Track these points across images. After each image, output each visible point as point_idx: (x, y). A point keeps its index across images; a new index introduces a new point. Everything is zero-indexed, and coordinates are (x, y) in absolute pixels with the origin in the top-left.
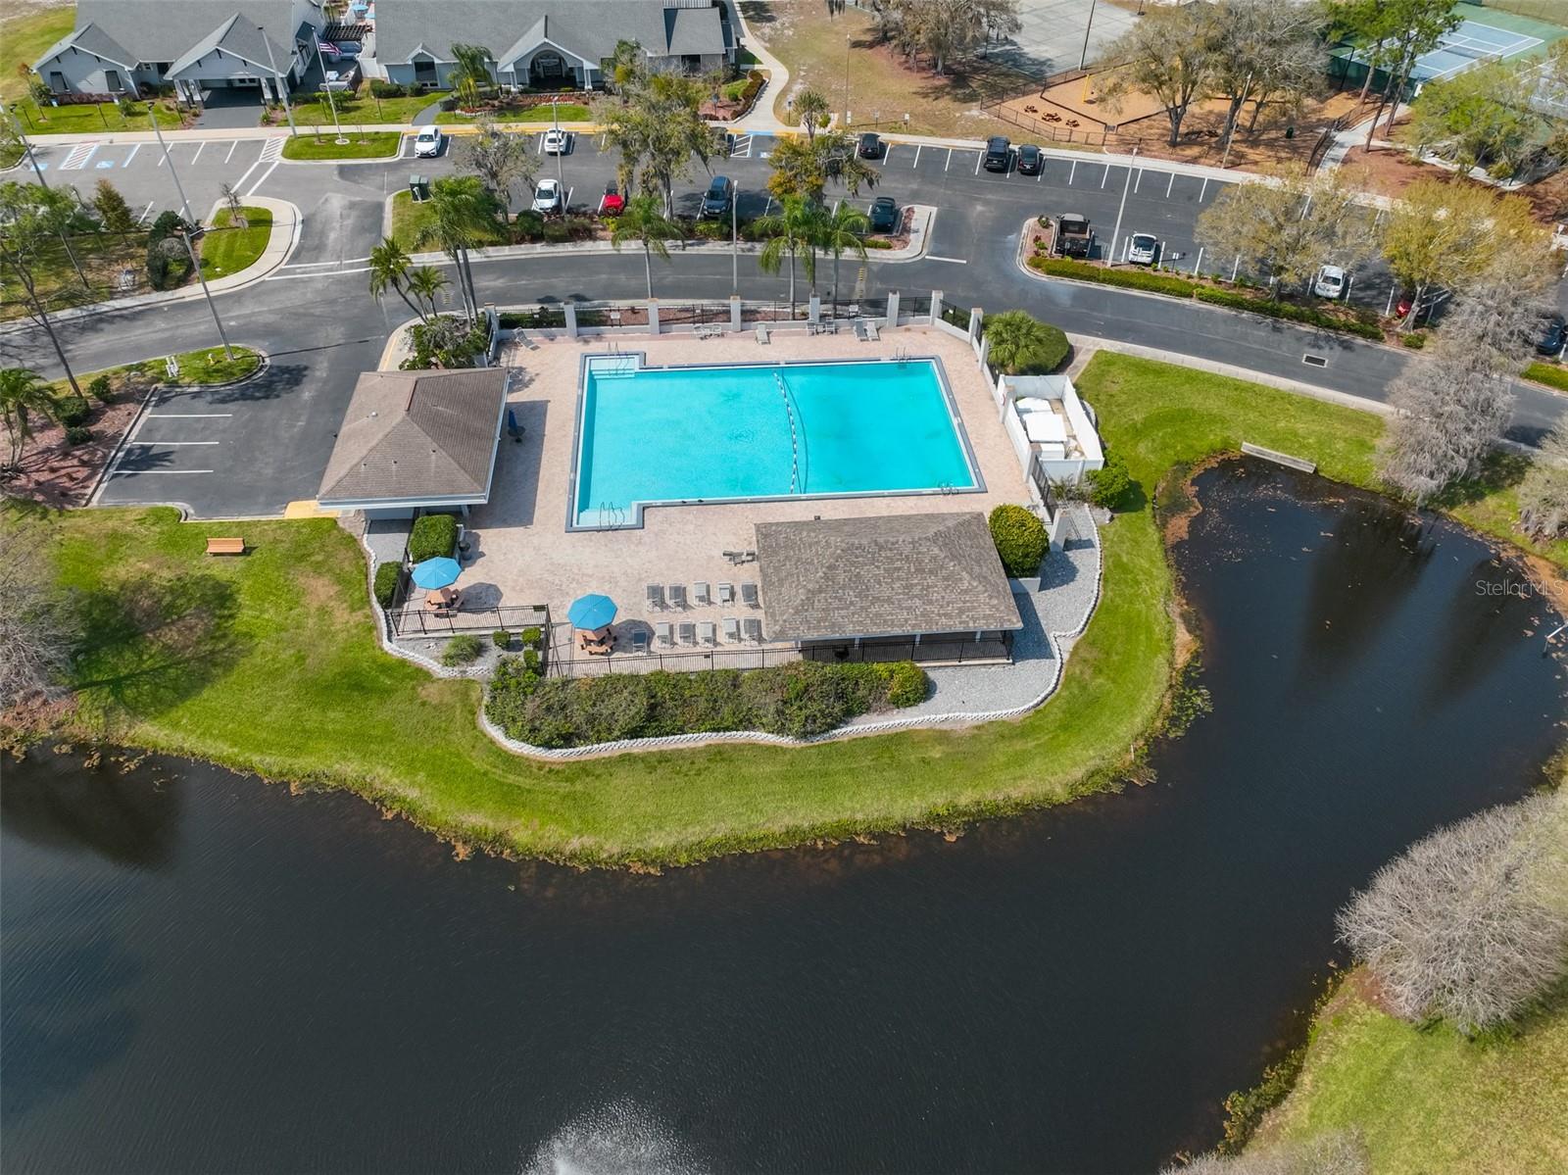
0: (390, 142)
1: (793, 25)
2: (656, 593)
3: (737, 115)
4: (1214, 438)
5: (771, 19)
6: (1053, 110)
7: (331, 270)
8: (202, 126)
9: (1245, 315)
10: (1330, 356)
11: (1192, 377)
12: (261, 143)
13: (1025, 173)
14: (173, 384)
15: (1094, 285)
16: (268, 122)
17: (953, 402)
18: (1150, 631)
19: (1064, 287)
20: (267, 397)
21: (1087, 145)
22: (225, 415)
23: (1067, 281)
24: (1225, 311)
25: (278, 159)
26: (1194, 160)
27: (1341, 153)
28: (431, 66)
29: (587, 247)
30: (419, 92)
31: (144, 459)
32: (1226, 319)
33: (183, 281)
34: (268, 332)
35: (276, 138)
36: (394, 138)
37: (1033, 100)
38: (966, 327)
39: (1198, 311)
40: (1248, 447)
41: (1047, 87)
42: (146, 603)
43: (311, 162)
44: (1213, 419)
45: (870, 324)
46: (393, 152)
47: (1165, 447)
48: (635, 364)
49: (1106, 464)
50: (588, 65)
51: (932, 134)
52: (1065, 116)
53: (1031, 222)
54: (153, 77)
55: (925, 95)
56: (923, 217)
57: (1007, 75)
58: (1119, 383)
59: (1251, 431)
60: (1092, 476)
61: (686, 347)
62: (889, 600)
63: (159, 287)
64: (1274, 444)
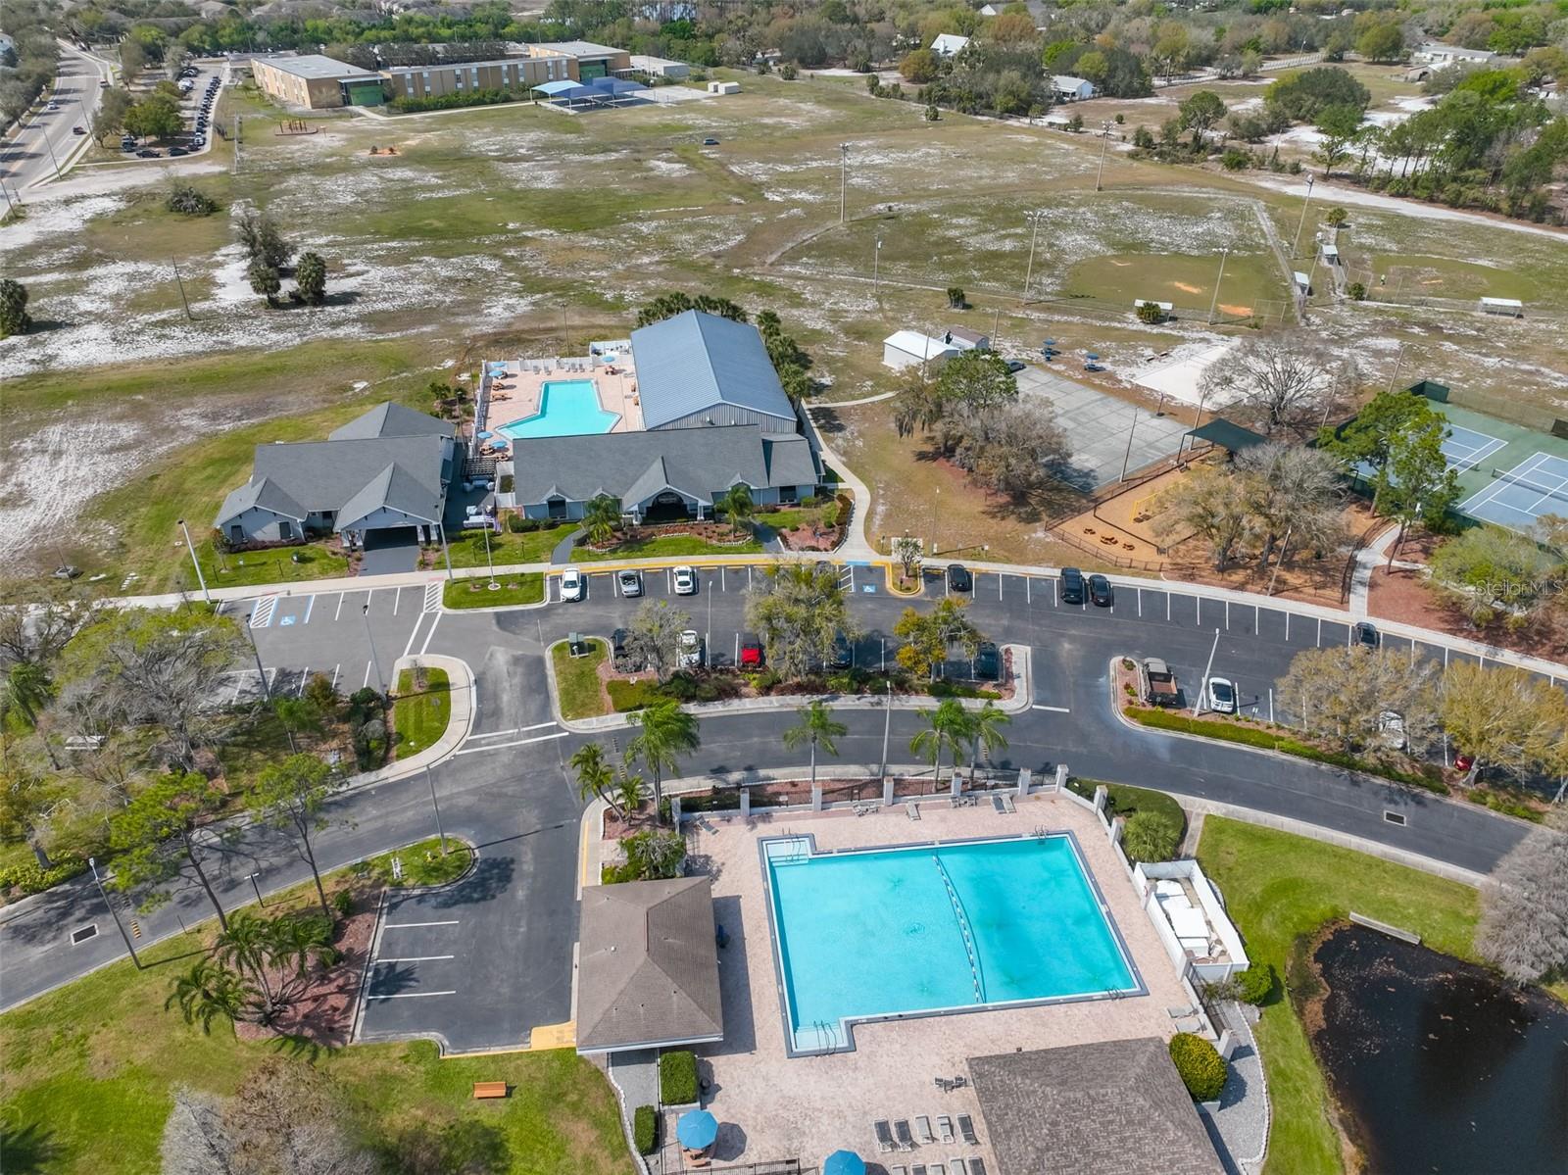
0: (533, 585)
1: (861, 434)
2: (883, 1129)
3: (836, 544)
4: (1323, 907)
5: (840, 428)
6: (1110, 533)
7: (511, 740)
8: (365, 572)
9: (1324, 767)
10: (1407, 812)
11: (1294, 843)
12: (421, 589)
13: (1098, 604)
14: (398, 886)
15: (1185, 736)
16: (424, 565)
17: (1095, 884)
18: (1321, 1149)
19: (1161, 736)
20: (484, 898)
21: (1146, 571)
22: (451, 922)
23: (1161, 732)
24: (1305, 762)
25: (442, 610)
26: (1241, 587)
27: (1367, 574)
28: (563, 502)
29: (735, 707)
30: (552, 526)
31: (391, 980)
32: (1308, 772)
33: (383, 762)
34: (469, 818)
35: (434, 581)
36: (538, 578)
37: (1087, 519)
38: (1090, 798)
39: (1281, 764)
40: (1355, 917)
41: (1097, 503)
42: (425, 1155)
43: (470, 611)
44: (1324, 888)
46: (540, 597)
48: (805, 847)
49: (1250, 966)
50: (702, 503)
51: (1008, 561)
52: (1123, 538)
53: (1116, 661)
54: (319, 523)
55: (993, 516)
56: (1020, 657)
57: (1060, 490)
58: (1234, 850)
60: (1239, 977)
61: (845, 827)
62: (1108, 1155)
63: (364, 769)
64: (1378, 914)
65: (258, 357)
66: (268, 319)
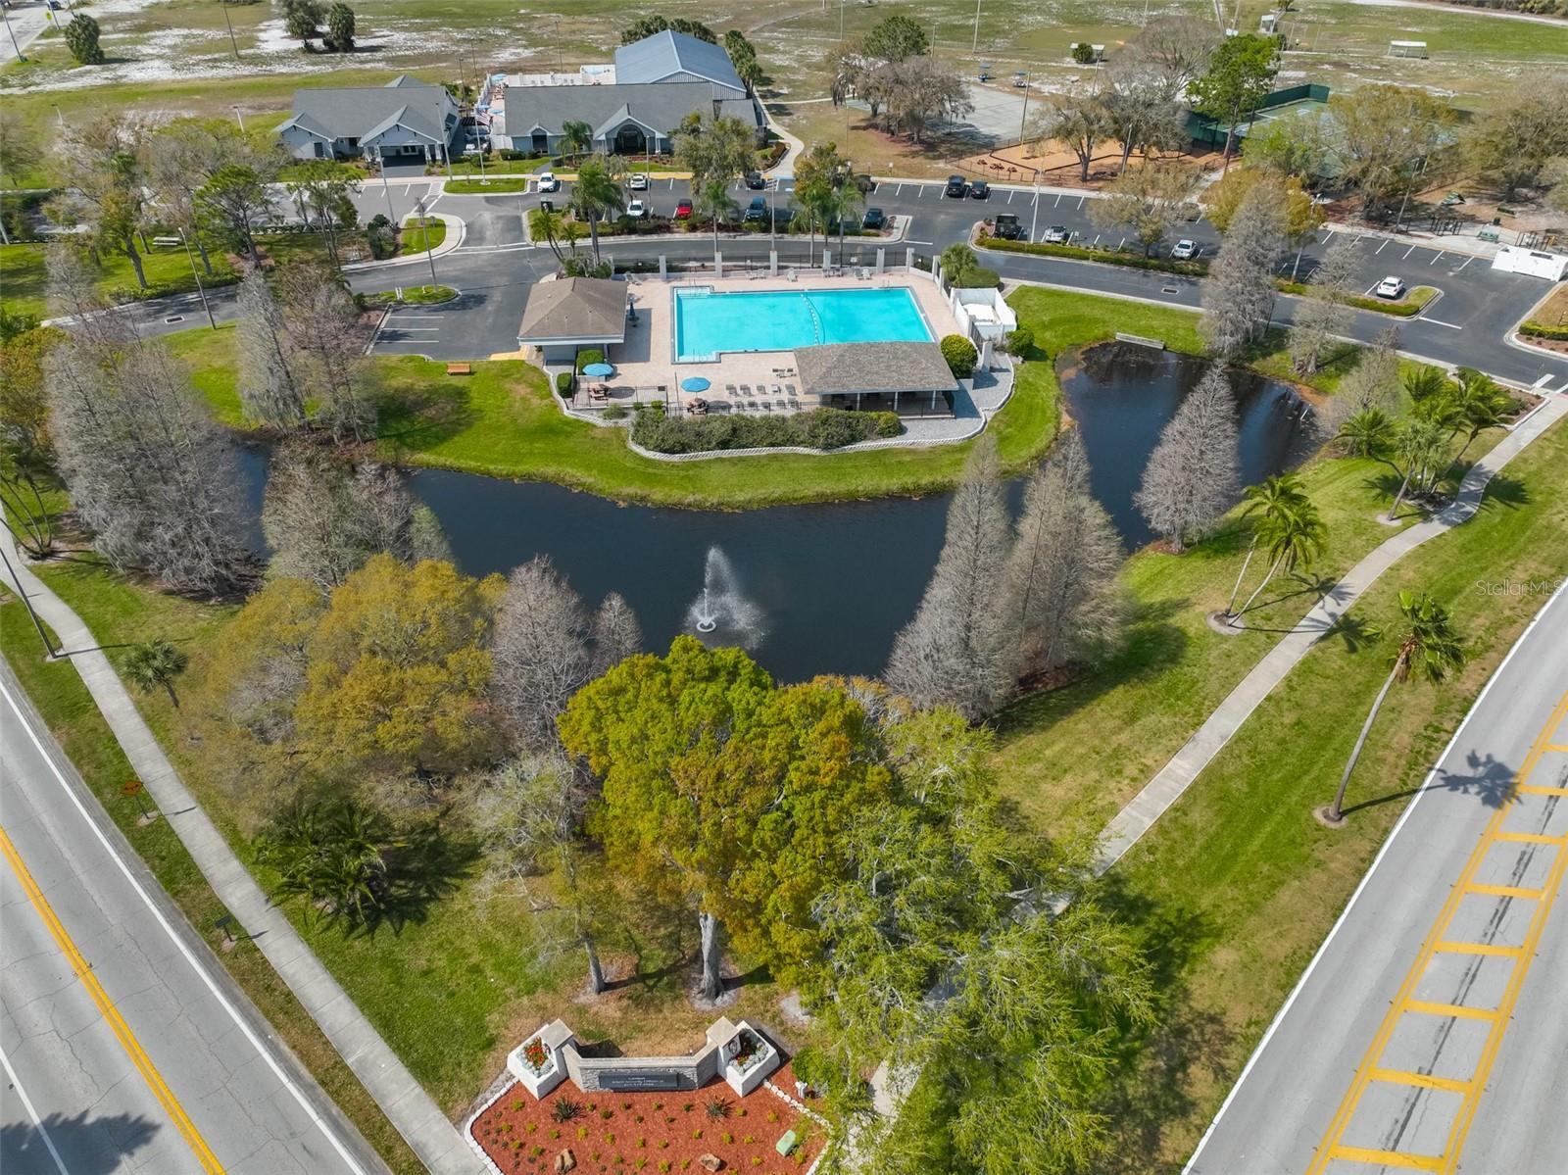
0: (520, 184)
1: (805, 117)
2: (731, 389)
3: (770, 166)
4: (1098, 332)
5: (790, 114)
6: (997, 162)
7: (492, 250)
8: (383, 176)
9: (1125, 268)
10: (1179, 289)
11: (1083, 298)
12: (427, 186)
13: (976, 197)
14: (400, 302)
15: (1021, 255)
16: (429, 173)
17: (921, 307)
18: (1044, 412)
19: (1000, 255)
20: (463, 309)
21: (1022, 182)
22: (440, 317)
23: (1002, 253)
24: (1112, 267)
25: (442, 193)
26: (1099, 189)
27: (1208, 184)
28: (544, 138)
29: (667, 237)
30: (535, 156)
31: (394, 336)
32: (1111, 271)
33: (393, 254)
34: (455, 280)
35: (438, 182)
36: (523, 181)
37: (985, 157)
38: (930, 271)
39: (1092, 267)
40: (1120, 336)
41: (994, 151)
42: (411, 397)
43: (465, 195)
44: (1096, 321)
45: (866, 271)
46: (522, 189)
47: (1064, 336)
48: (707, 291)
49: (1018, 327)
50: (659, 135)
51: (909, 177)
52: (1006, 166)
53: (979, 224)
54: (346, 148)
55: (905, 156)
56: (902, 221)
57: (966, 144)
58: (1033, 302)
59: (1122, 327)
60: (1010, 335)
61: (740, 283)
62: (877, 373)
63: (378, 257)
64: (1137, 333)
65: (297, 78)
66: (304, 59)
